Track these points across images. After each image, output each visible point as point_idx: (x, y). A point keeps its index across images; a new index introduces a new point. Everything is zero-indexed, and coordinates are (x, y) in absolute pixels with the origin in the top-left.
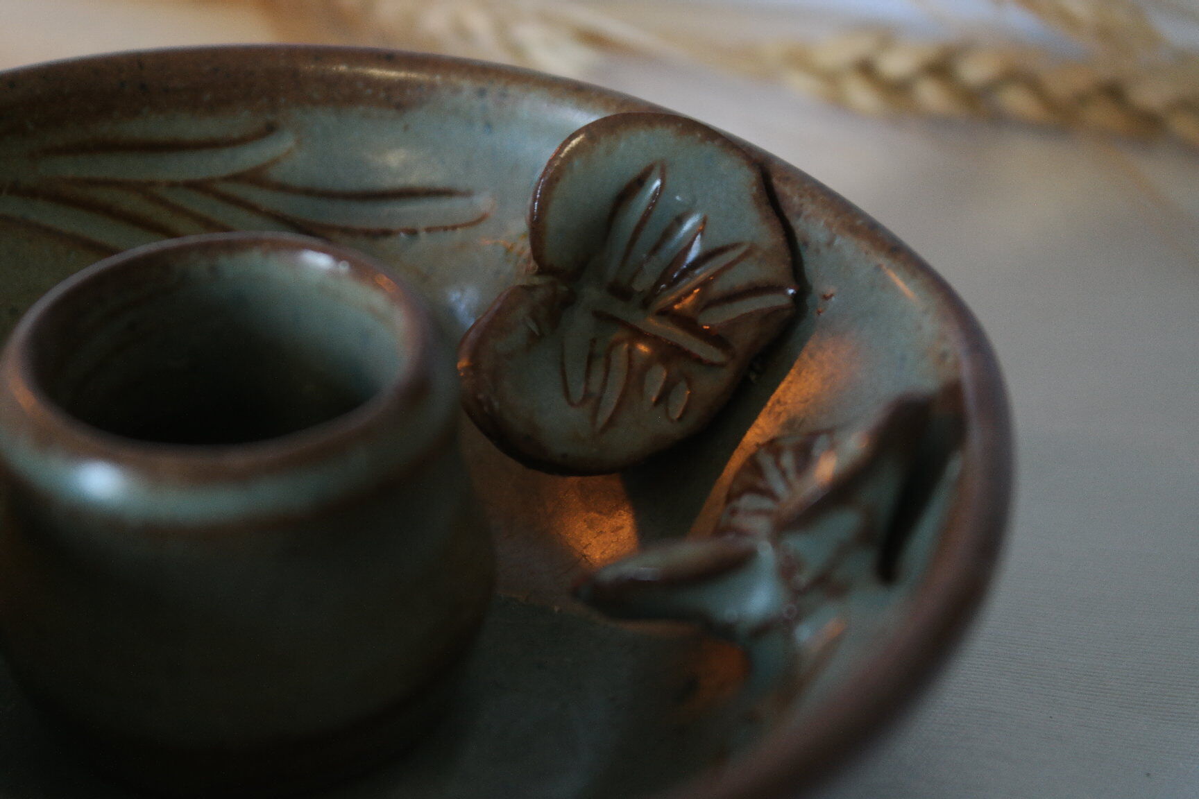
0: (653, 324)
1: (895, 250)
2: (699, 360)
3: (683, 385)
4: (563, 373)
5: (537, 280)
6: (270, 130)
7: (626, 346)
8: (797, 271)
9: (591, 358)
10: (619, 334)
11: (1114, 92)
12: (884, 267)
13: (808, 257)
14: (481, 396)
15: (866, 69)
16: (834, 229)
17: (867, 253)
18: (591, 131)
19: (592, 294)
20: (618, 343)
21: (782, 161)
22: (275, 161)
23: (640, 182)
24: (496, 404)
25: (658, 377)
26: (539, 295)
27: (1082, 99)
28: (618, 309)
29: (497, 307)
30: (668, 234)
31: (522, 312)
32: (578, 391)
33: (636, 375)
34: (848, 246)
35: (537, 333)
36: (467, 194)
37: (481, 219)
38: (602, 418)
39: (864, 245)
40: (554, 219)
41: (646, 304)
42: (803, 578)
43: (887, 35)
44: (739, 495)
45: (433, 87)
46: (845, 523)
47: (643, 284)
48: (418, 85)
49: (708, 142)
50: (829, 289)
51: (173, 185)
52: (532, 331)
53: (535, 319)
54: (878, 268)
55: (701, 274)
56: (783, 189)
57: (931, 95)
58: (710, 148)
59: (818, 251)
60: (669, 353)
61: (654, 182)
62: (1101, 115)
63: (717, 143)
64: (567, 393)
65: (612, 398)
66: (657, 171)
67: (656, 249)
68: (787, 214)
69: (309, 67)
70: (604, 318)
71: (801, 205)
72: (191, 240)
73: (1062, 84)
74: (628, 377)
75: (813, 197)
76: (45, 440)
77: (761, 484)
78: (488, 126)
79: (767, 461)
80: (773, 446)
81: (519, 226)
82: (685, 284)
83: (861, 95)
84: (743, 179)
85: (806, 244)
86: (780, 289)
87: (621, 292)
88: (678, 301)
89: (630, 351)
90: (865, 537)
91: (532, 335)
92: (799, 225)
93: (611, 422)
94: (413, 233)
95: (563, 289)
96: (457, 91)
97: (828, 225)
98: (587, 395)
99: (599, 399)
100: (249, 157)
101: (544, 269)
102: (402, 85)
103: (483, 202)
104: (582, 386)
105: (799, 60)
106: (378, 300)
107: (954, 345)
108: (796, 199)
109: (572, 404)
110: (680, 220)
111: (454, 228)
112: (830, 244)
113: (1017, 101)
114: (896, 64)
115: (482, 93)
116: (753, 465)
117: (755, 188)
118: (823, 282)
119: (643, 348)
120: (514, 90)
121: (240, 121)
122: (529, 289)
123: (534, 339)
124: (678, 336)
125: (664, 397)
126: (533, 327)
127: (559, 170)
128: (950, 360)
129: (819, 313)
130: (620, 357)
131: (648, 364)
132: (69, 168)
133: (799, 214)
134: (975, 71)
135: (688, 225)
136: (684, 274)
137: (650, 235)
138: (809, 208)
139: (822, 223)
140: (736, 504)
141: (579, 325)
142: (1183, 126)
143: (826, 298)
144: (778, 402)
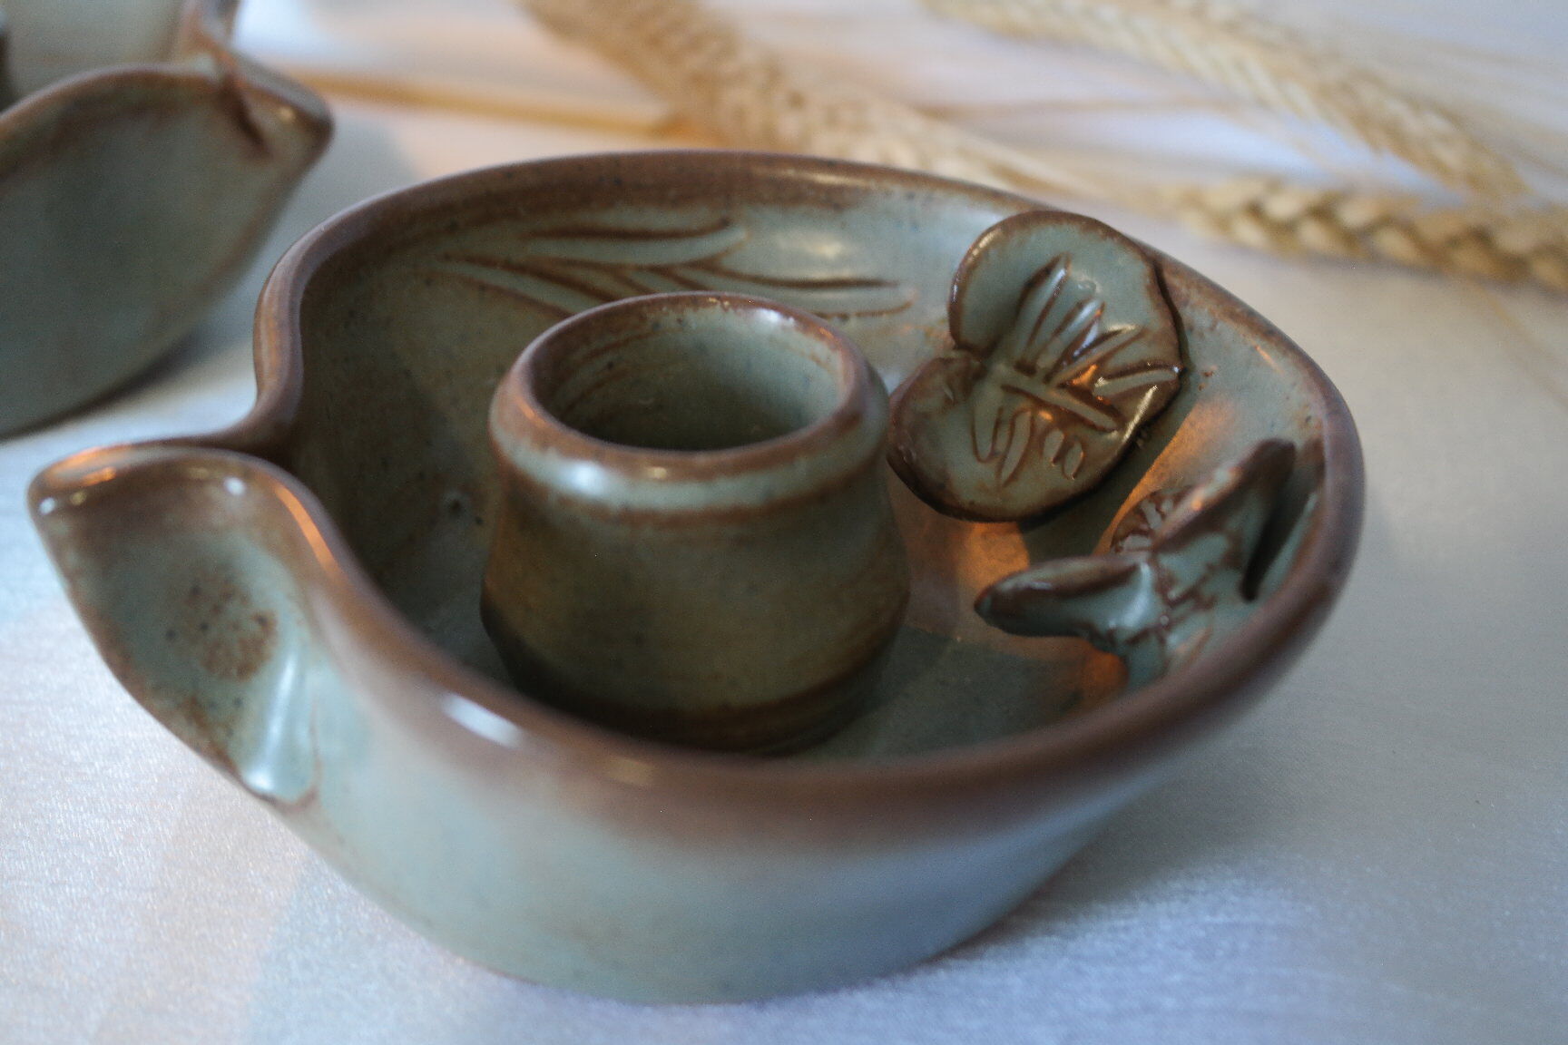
0: (1055, 396)
1: (1269, 333)
2: (1093, 427)
3: (1077, 447)
4: (973, 435)
5: (953, 354)
6: (724, 224)
7: (1029, 414)
8: (1182, 352)
9: (998, 424)
10: (1023, 403)
11: (1481, 237)
12: (1258, 348)
13: (1193, 342)
14: (901, 448)
15: (1255, 211)
16: (1217, 315)
17: (1244, 336)
18: (1005, 226)
19: (1002, 369)
20: (1023, 411)
21: (1171, 258)
22: (727, 252)
23: (1047, 271)
24: (914, 455)
25: (1056, 439)
26: (956, 367)
27: (1454, 242)
28: (1023, 382)
29: (917, 375)
30: (1069, 318)
31: (939, 380)
32: (985, 449)
33: (1037, 438)
34: (1230, 331)
35: (951, 398)
36: (893, 284)
37: (904, 307)
38: (1006, 474)
39: (1242, 329)
40: (970, 301)
41: (1048, 378)
42: (1174, 594)
43: (1276, 184)
44: (1124, 537)
45: (867, 191)
46: (1213, 546)
47: (1046, 362)
48: (854, 190)
49: (1108, 239)
50: (1213, 367)
51: (639, 269)
52: (946, 395)
53: (951, 388)
54: (1254, 349)
55: (1098, 353)
56: (1172, 281)
57: (1313, 234)
58: (1110, 244)
59: (1201, 335)
60: (1067, 419)
61: (1059, 270)
62: (1468, 258)
63: (1116, 240)
64: (976, 452)
65: (1015, 456)
66: (1062, 263)
67: (1059, 330)
68: (1176, 303)
69: (760, 171)
70: (1011, 390)
71: (1188, 296)
72: (664, 295)
73: (1436, 230)
74: (1030, 439)
75: (1199, 288)
76: (543, 442)
77: (1144, 527)
78: (915, 225)
79: (1150, 509)
80: (1156, 498)
81: (940, 312)
82: (1083, 362)
83: (1249, 233)
84: (1138, 272)
85: (1191, 329)
86: (1167, 367)
87: (1027, 368)
88: (1077, 375)
89: (1032, 419)
90: (1231, 560)
91: (947, 400)
92: (1186, 313)
93: (1014, 477)
94: (844, 317)
95: (975, 363)
96: (888, 194)
97: (1212, 312)
98: (993, 454)
99: (1004, 457)
100: (706, 247)
101: (960, 345)
102: (840, 189)
103: (907, 293)
104: (990, 445)
105: (1194, 201)
106: (821, 348)
107: (1318, 411)
108: (1184, 290)
109: (979, 460)
110: (1080, 306)
111: (880, 313)
112: (1212, 329)
113: (1392, 243)
114: (1282, 207)
115: (911, 197)
116: (1138, 511)
117: (1148, 280)
118: (1205, 359)
119: (1046, 416)
120: (939, 194)
121: (700, 215)
122: (946, 362)
123: (949, 404)
124: (1077, 405)
125: (1060, 457)
126: (949, 393)
127: (978, 259)
128: (1313, 423)
129: (1200, 388)
130: (1023, 425)
131: (1048, 429)
132: (553, 250)
133: (1186, 303)
134: (1354, 215)
135: (1087, 311)
136: (1083, 352)
137: (1054, 319)
138: (1195, 297)
139: (1206, 310)
140: (1120, 544)
141: (990, 397)
142: (1546, 270)
143: (1207, 375)
144: (1162, 465)
